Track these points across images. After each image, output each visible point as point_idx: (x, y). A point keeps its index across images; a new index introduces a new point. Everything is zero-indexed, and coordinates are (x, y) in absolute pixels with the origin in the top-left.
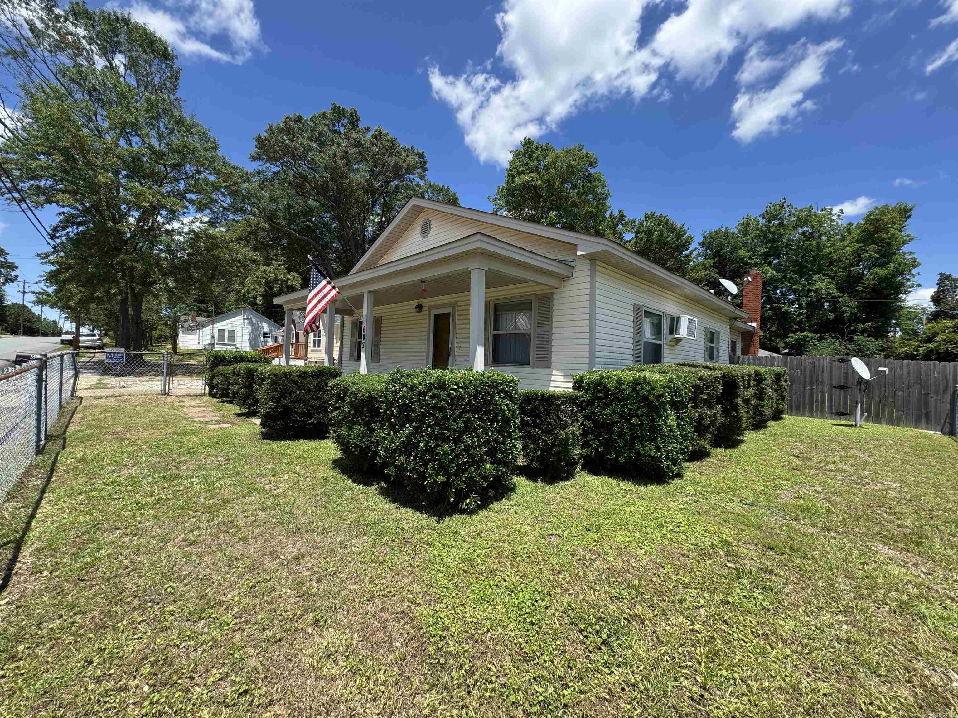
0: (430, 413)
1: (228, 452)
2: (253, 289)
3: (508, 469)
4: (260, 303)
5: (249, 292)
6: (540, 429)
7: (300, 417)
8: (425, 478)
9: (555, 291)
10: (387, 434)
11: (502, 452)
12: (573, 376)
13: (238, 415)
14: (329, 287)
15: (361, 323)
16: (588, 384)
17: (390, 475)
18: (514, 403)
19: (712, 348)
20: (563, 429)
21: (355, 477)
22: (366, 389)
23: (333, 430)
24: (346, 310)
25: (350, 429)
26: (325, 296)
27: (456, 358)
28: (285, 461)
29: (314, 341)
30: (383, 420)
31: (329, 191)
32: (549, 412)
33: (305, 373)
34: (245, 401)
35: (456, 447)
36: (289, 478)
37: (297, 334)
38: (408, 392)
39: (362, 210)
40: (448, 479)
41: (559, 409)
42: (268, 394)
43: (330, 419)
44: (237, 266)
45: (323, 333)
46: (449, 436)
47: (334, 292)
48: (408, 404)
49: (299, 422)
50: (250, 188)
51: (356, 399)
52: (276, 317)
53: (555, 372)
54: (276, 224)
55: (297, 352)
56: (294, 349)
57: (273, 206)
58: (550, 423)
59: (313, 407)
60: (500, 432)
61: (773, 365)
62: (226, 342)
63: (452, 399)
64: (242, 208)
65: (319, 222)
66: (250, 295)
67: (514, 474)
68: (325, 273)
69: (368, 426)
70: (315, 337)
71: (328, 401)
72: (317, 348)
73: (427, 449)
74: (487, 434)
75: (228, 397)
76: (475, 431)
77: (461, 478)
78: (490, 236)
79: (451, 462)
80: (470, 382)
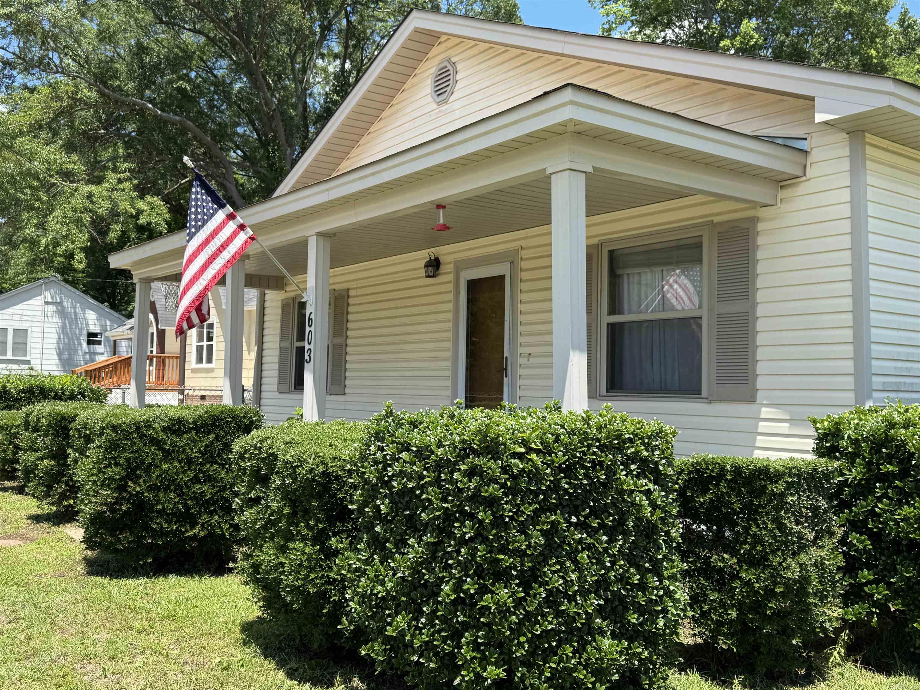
0: (462, 512)
1: (14, 604)
2: (66, 236)
3: (656, 652)
4: (81, 267)
5: (56, 244)
6: (734, 553)
7: (169, 523)
8: (456, 670)
9: (762, 213)
10: (367, 562)
11: (640, 610)
12: (815, 422)
13: (37, 519)
14: (231, 226)
15: (303, 305)
16: (855, 442)
17: (373, 661)
18: (664, 488)
20: (794, 554)
21: (293, 665)
22: (317, 456)
23: (244, 554)
24: (269, 278)
25: (283, 549)
26: (223, 247)
27: (520, 382)
28: (137, 625)
29: (200, 349)
30: (356, 529)
31: (225, 9)
32: (756, 512)
33: (180, 421)
34: (49, 487)
35: (528, 594)
36: (145, 664)
37: (161, 334)
38: (413, 463)
39: (298, 48)
40: (510, 672)
41: (782, 505)
42: (100, 471)
43: (237, 528)
44: (32, 187)
45: (217, 331)
46: (510, 568)
47: (242, 237)
48: (413, 489)
49: (167, 534)
50: (59, 14)
51: (295, 480)
52: (114, 297)
53: (765, 412)
54: (114, 90)
55: (161, 376)
56: (153, 368)
57: (106, 51)
58: (757, 540)
59: (198, 498)
60: (632, 561)
62: (9, 356)
63: (514, 477)
64: (41, 60)
65: (204, 81)
66: (60, 250)
67: (671, 665)
68: (220, 194)
69: (323, 543)
70: (200, 339)
71: (232, 485)
72: (204, 365)
73: (458, 597)
74: (600, 563)
75: (13, 478)
76: (572, 555)
77: (542, 673)
78: (596, 92)
79: (517, 631)
80: (557, 439)
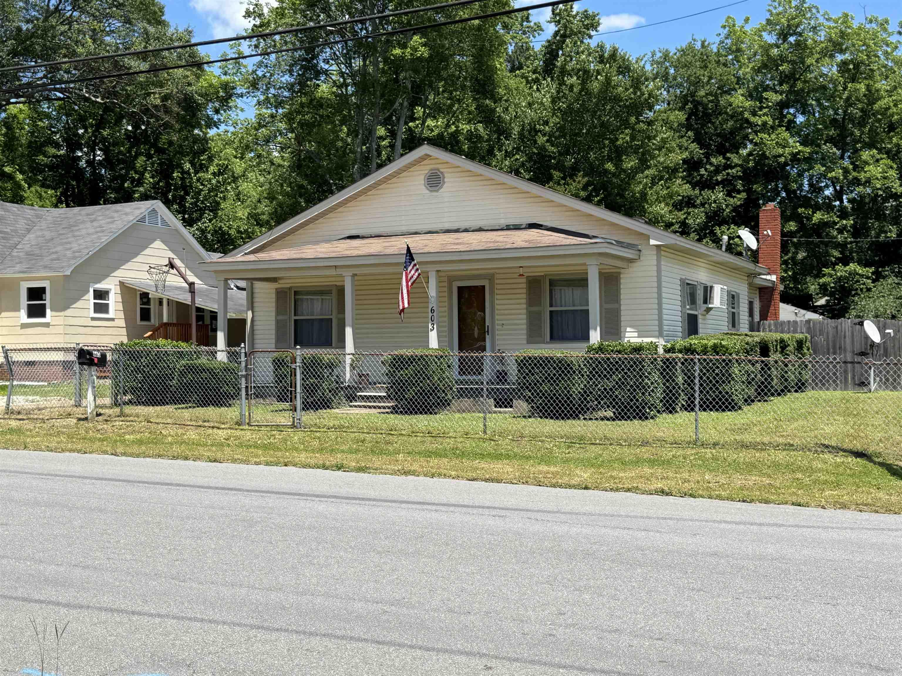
9: (622, 271)
19: (733, 314)
27: (497, 337)
61: (795, 331)
